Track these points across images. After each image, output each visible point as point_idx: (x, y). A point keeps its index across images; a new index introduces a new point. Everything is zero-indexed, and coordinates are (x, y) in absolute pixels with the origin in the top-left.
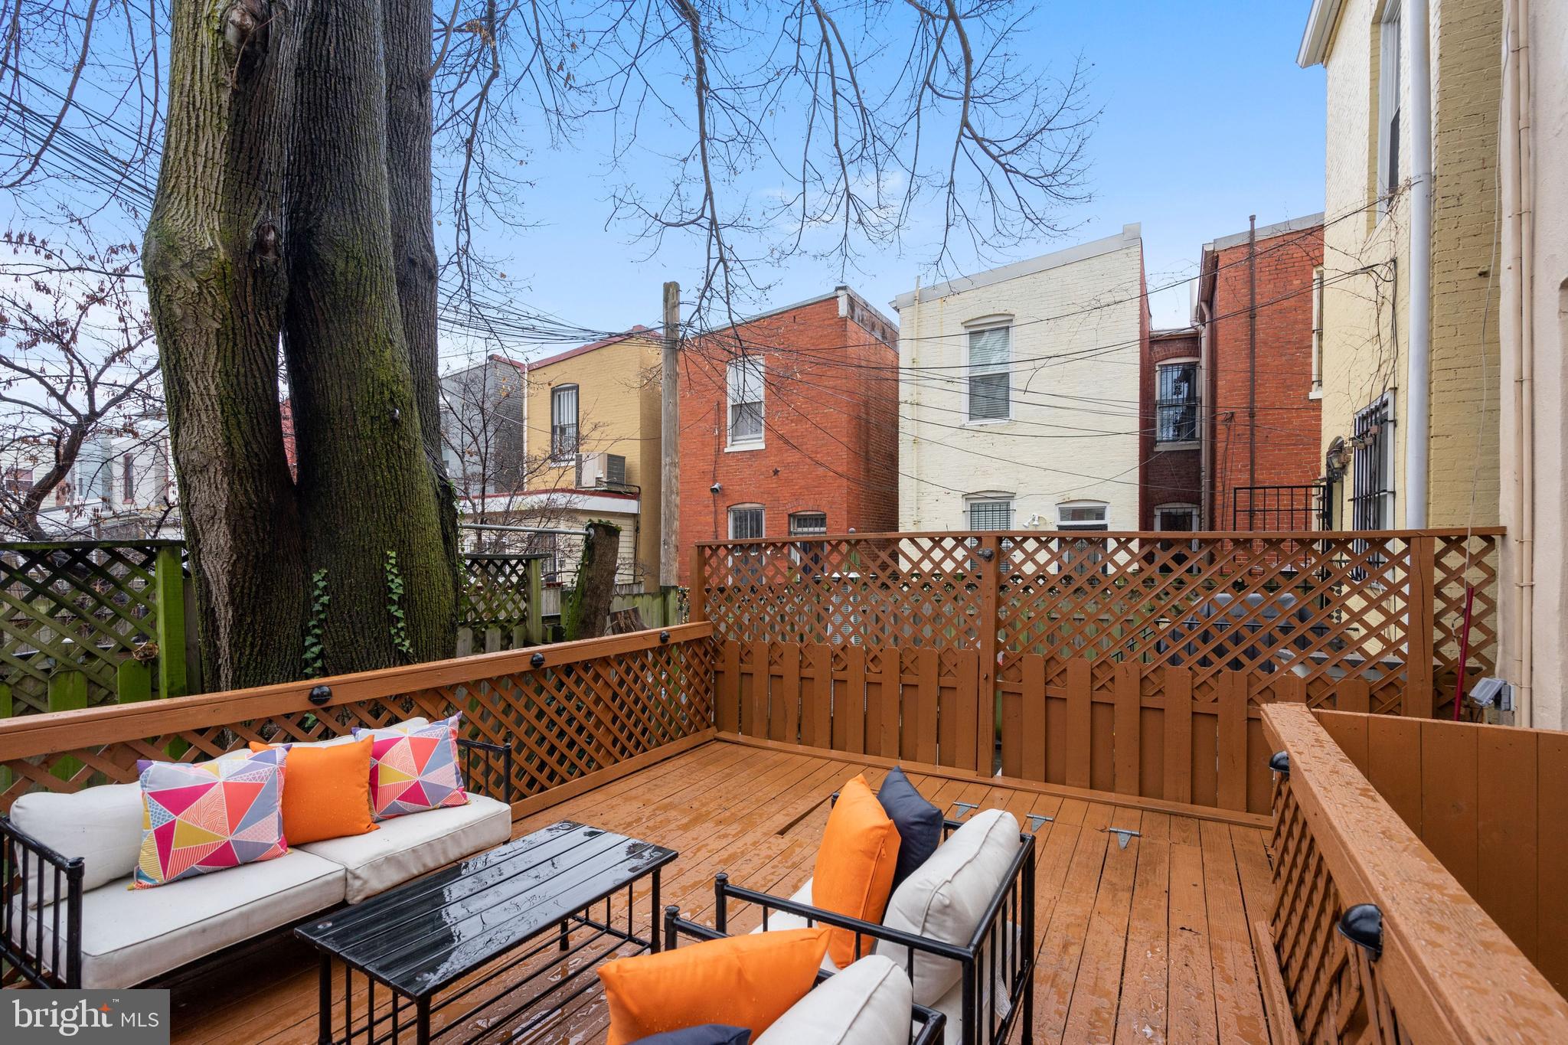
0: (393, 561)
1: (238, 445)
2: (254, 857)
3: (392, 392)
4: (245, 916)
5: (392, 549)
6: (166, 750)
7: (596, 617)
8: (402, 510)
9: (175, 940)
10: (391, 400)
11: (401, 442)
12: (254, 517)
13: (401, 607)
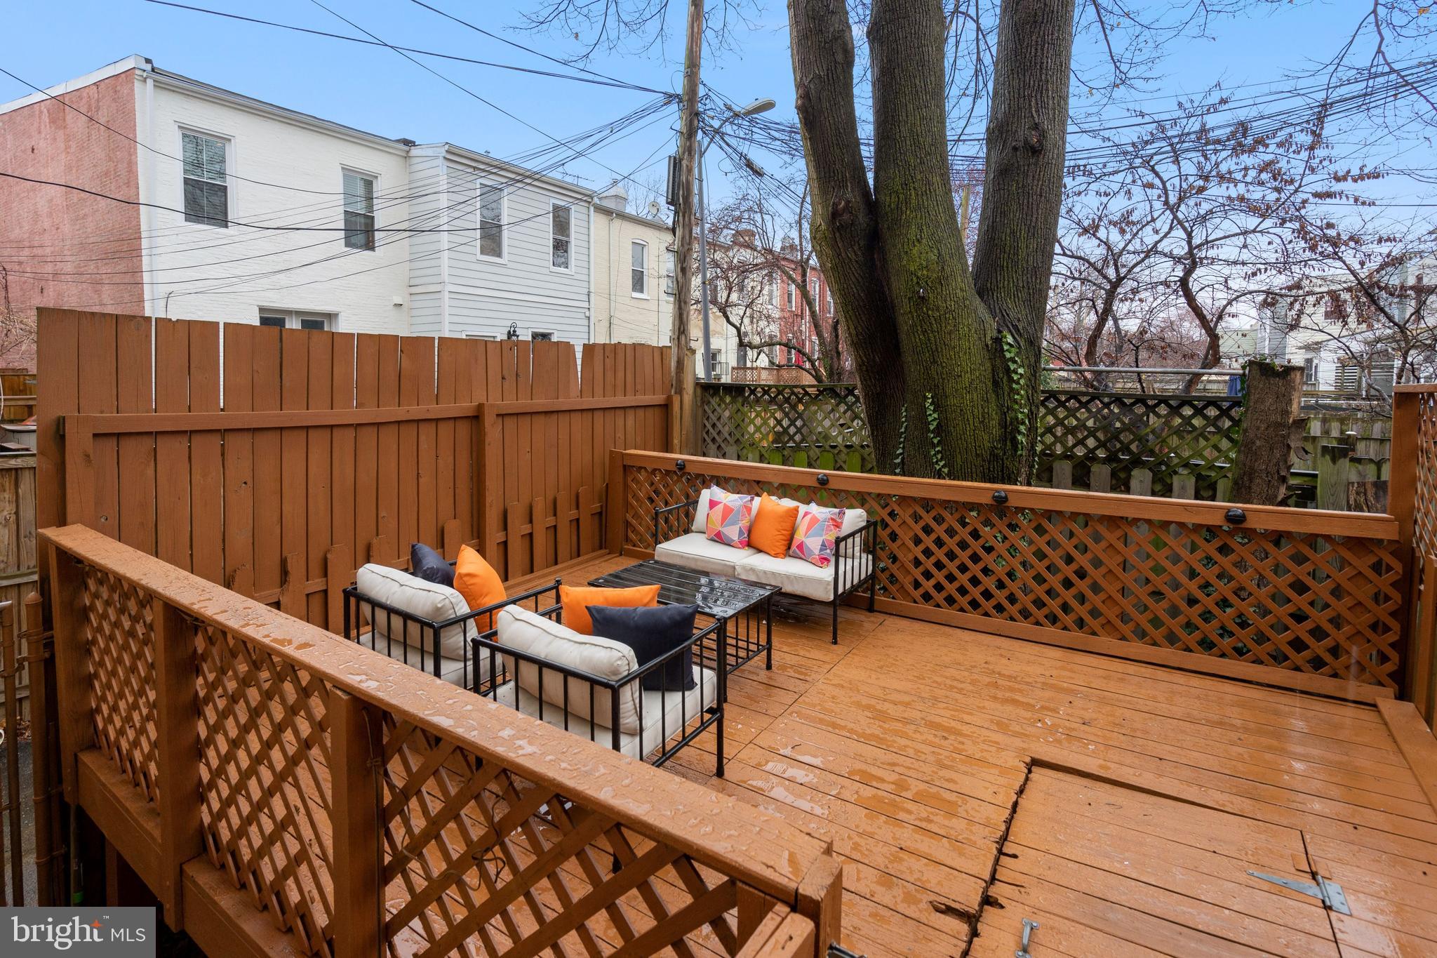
0: (930, 401)
1: (852, 327)
2: (728, 544)
3: (918, 278)
4: (696, 560)
5: (929, 391)
6: (745, 488)
7: (1251, 480)
8: (935, 362)
9: (674, 555)
10: (918, 283)
11: (930, 312)
12: (867, 370)
13: (938, 435)
